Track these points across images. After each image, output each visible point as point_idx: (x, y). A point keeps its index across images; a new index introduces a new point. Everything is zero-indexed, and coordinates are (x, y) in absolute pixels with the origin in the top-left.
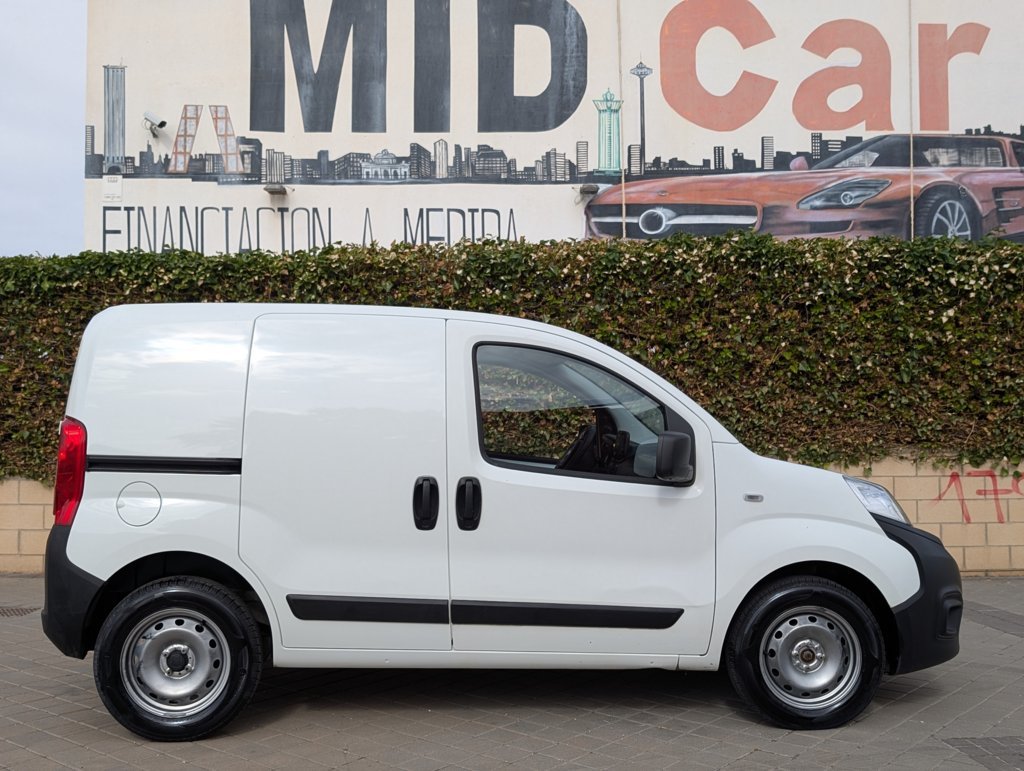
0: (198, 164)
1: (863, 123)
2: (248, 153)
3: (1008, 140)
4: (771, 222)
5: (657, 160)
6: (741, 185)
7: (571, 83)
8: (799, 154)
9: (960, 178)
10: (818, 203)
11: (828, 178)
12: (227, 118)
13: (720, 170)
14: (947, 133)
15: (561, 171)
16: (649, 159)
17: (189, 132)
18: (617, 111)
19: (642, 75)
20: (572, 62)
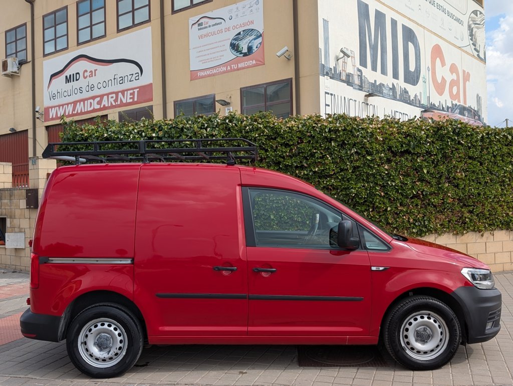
0: (347, 77)
1: (457, 100)
2: (359, 76)
3: (473, 111)
6: (443, 116)
7: (418, 69)
8: (450, 107)
11: (454, 116)
12: (354, 58)
13: (440, 110)
14: (466, 106)
15: (418, 102)
16: (431, 102)
17: (346, 61)
18: (425, 82)
19: (429, 71)
20: (418, 61)
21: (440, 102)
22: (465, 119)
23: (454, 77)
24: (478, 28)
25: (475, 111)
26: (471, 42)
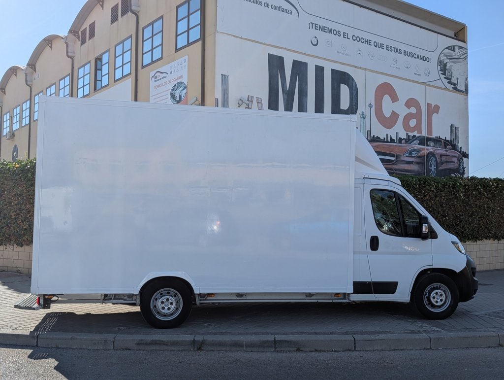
1: (416, 131)
3: (443, 141)
4: (398, 160)
5: (374, 136)
6: (392, 147)
7: (354, 107)
8: (404, 139)
9: (434, 151)
10: (407, 155)
11: (410, 147)
13: (387, 142)
14: (431, 137)
16: (372, 136)
18: (365, 118)
19: (371, 107)
20: (354, 99)
21: (387, 135)
22: (430, 149)
23: (413, 110)
24: (454, 63)
25: (448, 141)
26: (443, 77)
